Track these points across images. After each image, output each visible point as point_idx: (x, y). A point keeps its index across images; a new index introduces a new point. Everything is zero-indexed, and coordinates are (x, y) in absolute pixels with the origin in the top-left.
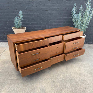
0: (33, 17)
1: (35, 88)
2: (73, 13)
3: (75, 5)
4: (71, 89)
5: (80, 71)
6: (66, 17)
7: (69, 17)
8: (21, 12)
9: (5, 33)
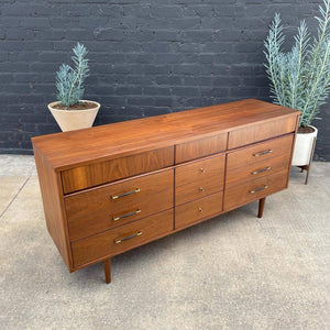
0: (125, 64)
2: (270, 50)
3: (277, 21)
5: (301, 266)
6: (244, 64)
7: (254, 65)
8: (80, 50)
9: (24, 124)
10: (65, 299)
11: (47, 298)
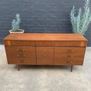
0: (31, 19)
2: (71, 16)
3: (74, 7)
7: (67, 20)
8: (18, 16)
9: (3, 36)
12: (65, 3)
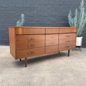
0: (34, 22)
1: (33, 77)
2: (69, 18)
3: (70, 12)
4: (73, 78)
6: (63, 22)
7: (65, 23)
8: (23, 15)
9: (7, 37)
10: (13, 69)
11: (8, 69)
12: (63, 8)
